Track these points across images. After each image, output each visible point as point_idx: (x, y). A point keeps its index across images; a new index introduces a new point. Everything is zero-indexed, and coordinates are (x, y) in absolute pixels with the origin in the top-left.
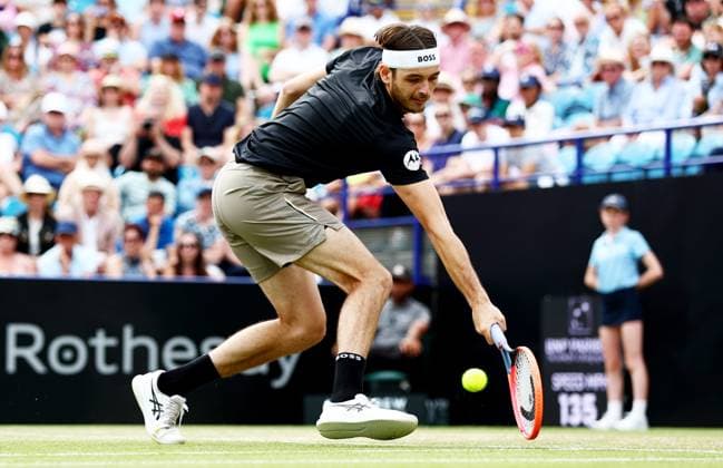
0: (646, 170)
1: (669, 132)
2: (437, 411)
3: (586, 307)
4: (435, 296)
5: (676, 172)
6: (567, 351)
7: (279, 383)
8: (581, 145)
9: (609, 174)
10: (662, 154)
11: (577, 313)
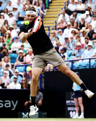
0: (86, 67)
1: (90, 59)
2: (45, 115)
3: (74, 94)
4: (44, 92)
5: (91, 67)
6: (70, 103)
7: (13, 109)
8: (72, 62)
9: (78, 67)
10: (88, 64)
11: (72, 95)
